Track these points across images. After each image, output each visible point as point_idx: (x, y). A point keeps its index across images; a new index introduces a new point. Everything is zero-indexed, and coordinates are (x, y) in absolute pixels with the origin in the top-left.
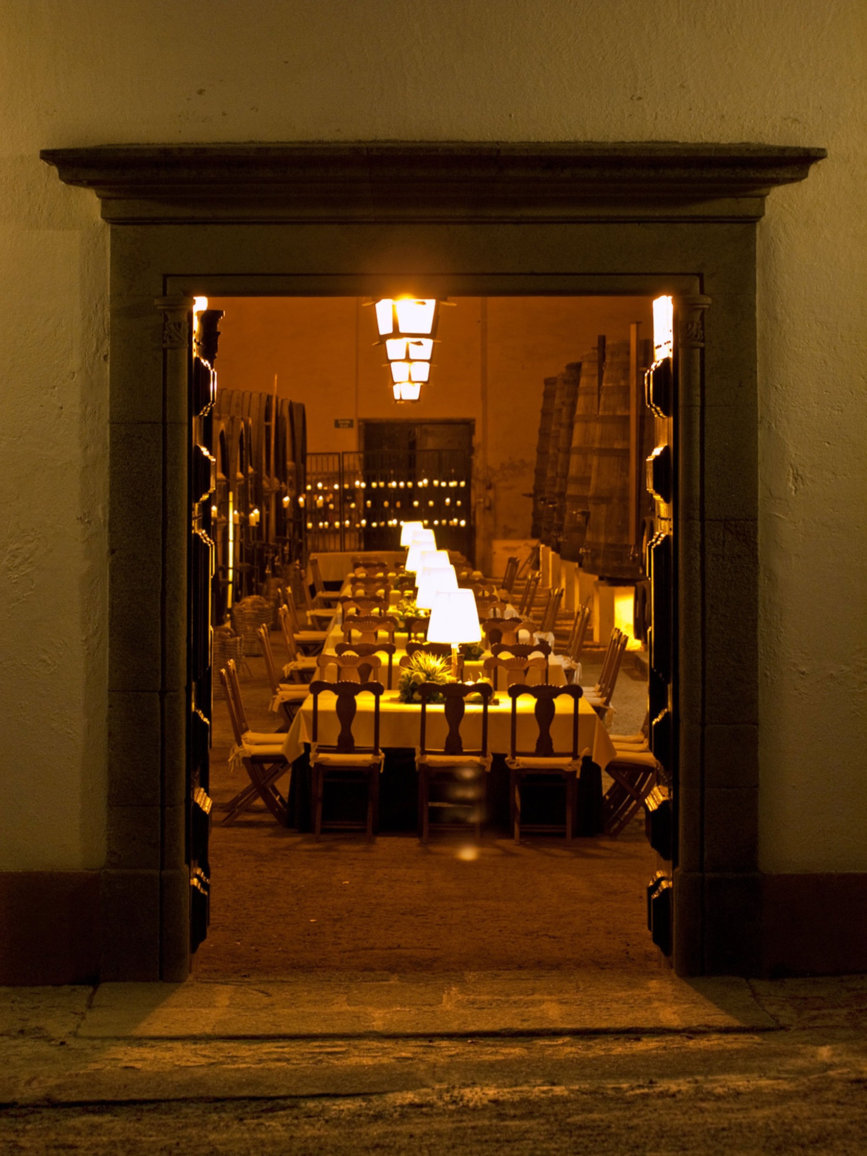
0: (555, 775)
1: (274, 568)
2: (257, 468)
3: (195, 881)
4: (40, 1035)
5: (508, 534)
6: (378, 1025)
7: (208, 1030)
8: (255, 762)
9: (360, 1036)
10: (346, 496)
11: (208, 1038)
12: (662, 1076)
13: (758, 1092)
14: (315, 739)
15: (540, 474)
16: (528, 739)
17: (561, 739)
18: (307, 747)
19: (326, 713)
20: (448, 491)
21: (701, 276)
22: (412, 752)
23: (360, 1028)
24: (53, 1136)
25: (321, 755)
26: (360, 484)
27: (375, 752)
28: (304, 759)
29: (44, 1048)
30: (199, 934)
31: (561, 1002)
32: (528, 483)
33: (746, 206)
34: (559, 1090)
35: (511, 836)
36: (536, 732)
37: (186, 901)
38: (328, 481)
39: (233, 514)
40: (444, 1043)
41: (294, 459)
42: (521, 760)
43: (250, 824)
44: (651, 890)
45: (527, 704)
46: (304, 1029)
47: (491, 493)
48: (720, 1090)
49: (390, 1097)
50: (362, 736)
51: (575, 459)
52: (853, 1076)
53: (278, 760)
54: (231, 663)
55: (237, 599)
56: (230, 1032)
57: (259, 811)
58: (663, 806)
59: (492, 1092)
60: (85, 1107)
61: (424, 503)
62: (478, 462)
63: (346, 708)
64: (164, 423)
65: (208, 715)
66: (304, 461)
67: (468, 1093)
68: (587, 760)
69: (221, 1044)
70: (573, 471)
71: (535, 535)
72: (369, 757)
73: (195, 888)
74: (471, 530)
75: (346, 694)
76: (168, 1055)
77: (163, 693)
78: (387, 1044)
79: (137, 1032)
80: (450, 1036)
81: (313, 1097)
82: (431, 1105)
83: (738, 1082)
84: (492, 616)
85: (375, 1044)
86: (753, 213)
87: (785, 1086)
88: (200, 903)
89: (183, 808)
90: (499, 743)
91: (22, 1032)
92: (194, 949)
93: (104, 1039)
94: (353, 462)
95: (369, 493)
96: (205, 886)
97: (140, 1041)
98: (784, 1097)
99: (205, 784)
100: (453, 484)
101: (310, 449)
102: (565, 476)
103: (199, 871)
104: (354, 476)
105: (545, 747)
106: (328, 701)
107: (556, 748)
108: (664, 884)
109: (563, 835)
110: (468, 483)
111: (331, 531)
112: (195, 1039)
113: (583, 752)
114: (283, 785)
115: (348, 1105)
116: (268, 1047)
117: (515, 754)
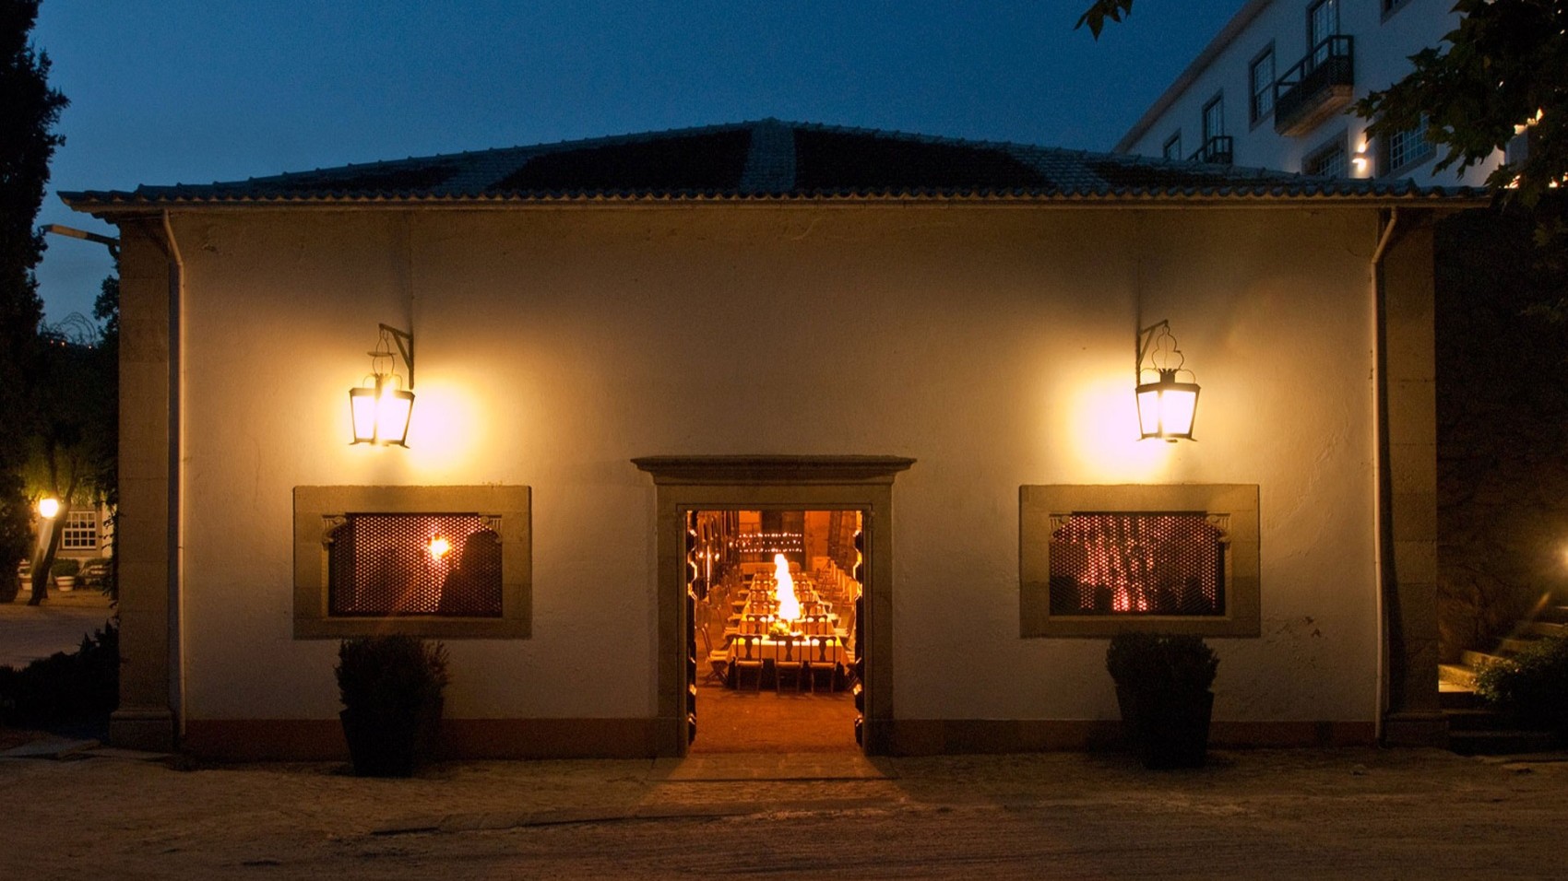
0: (827, 670)
1: (726, 571)
2: (719, 534)
3: (690, 719)
4: (634, 780)
5: (818, 554)
6: (755, 775)
7: (694, 777)
8: (715, 663)
9: (747, 780)
10: (754, 540)
11: (693, 781)
12: (845, 808)
13: (877, 815)
14: (737, 655)
15: (830, 531)
16: (817, 656)
17: (828, 656)
18: (734, 658)
19: (741, 646)
20: (795, 538)
21: (872, 505)
22: (773, 661)
23: (749, 776)
24: (637, 831)
25: (740, 662)
26: (760, 535)
27: (759, 660)
28: (733, 663)
29: (635, 785)
30: (692, 738)
31: (822, 766)
32: (826, 535)
33: (887, 479)
34: (809, 813)
35: (810, 691)
36: (820, 654)
37: (687, 729)
38: (748, 534)
39: (709, 556)
40: (779, 783)
41: (734, 526)
42: (814, 664)
43: (713, 686)
44: (856, 722)
45: (816, 643)
46: (729, 777)
47: (812, 539)
48: (864, 815)
49: (752, 816)
50: (755, 655)
51: (843, 530)
52: (911, 810)
53: (723, 662)
54: (706, 625)
55: (711, 586)
56: (702, 778)
57: (717, 680)
58: (860, 693)
59: (787, 814)
60: (649, 819)
61: (785, 543)
62: (806, 526)
63: (749, 644)
64: (677, 558)
65: (695, 659)
66: (738, 526)
67: (779, 814)
68: (839, 663)
69: (700, 783)
70: (843, 523)
71: (829, 555)
72: (757, 662)
73: (690, 723)
74: (804, 553)
75: (749, 639)
76: (680, 788)
77: (678, 654)
78: (758, 783)
79: (669, 778)
80: (781, 780)
81: (726, 815)
82: (766, 819)
83: (871, 811)
84: (808, 600)
85: (754, 783)
86: (890, 481)
87: (887, 813)
88: (692, 729)
89: (685, 695)
90: (806, 657)
91: (627, 778)
92: (690, 744)
93: (657, 781)
94: (758, 526)
95: (764, 539)
96: (694, 720)
97: (670, 782)
98: (886, 818)
99: (694, 683)
100: (797, 535)
101: (740, 521)
102: (839, 535)
103: (692, 715)
104: (758, 531)
105: (823, 659)
106: (742, 641)
107: (827, 659)
108: (861, 721)
109: (830, 691)
110: (803, 536)
111: (749, 553)
112: (690, 781)
113: (837, 661)
114: (726, 670)
115: (738, 819)
116: (715, 785)
117: (812, 661)
